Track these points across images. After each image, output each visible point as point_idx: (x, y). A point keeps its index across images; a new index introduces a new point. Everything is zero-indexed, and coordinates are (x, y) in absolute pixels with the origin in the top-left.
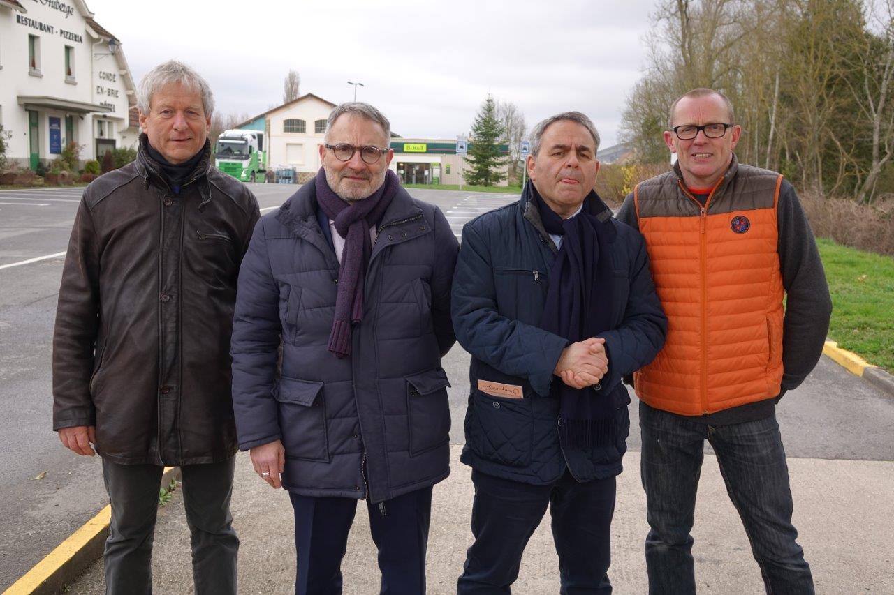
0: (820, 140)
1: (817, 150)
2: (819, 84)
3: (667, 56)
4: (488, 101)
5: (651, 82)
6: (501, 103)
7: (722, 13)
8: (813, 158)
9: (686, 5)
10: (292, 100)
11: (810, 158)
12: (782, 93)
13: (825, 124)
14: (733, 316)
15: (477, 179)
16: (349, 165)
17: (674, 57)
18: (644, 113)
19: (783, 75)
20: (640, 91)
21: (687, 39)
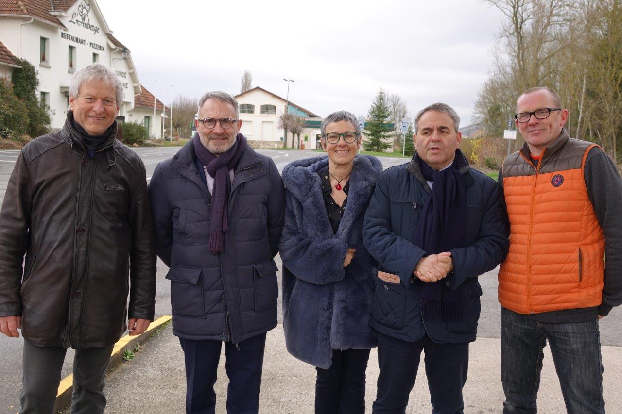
0: (614, 123)
1: (612, 130)
2: (615, 84)
3: (507, 63)
4: (381, 93)
5: (496, 81)
6: (390, 95)
7: (546, 33)
8: (609, 136)
9: (521, 28)
10: (246, 91)
11: (607, 135)
12: (588, 90)
13: (619, 112)
14: (549, 245)
15: (371, 147)
16: (214, 131)
17: (512, 64)
18: (490, 102)
19: (589, 77)
20: (488, 87)
21: (521, 52)
